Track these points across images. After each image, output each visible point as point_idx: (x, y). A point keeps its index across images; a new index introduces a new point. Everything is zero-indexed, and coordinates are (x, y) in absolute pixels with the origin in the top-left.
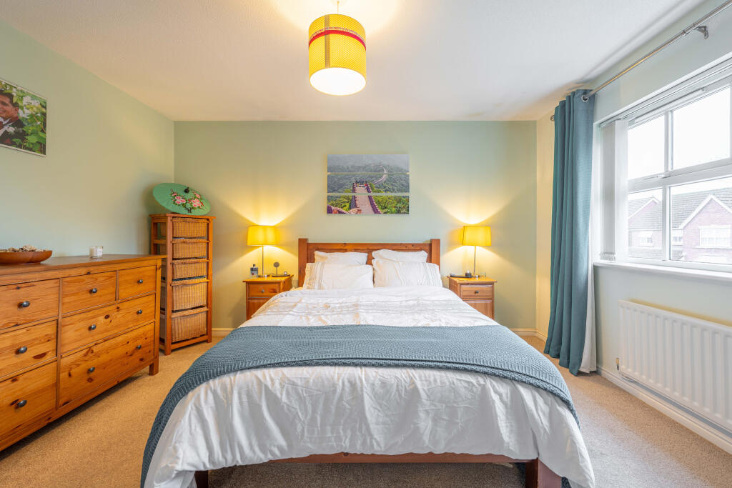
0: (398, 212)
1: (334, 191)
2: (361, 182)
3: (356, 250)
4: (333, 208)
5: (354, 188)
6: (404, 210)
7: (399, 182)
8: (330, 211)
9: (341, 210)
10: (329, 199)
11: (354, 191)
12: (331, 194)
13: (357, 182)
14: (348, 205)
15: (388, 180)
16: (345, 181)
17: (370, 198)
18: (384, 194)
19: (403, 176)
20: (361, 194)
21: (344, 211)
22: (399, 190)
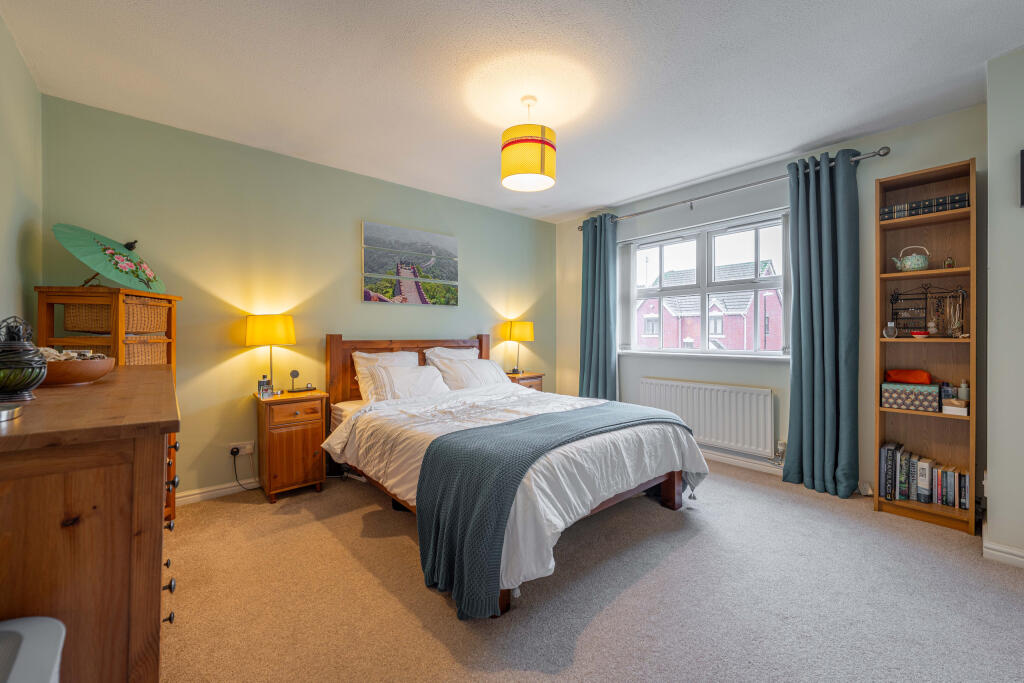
0: (447, 303)
1: (373, 271)
2: (408, 264)
3: (403, 349)
4: (372, 293)
5: (398, 270)
6: (453, 302)
7: (447, 269)
8: (367, 297)
9: (382, 296)
10: (367, 280)
11: (398, 273)
12: (368, 275)
13: (402, 263)
14: (391, 290)
15: (437, 264)
16: (386, 260)
17: (417, 283)
18: (433, 282)
19: (451, 262)
20: (407, 278)
21: (386, 298)
22: (449, 278)
